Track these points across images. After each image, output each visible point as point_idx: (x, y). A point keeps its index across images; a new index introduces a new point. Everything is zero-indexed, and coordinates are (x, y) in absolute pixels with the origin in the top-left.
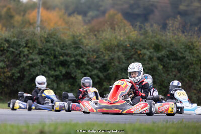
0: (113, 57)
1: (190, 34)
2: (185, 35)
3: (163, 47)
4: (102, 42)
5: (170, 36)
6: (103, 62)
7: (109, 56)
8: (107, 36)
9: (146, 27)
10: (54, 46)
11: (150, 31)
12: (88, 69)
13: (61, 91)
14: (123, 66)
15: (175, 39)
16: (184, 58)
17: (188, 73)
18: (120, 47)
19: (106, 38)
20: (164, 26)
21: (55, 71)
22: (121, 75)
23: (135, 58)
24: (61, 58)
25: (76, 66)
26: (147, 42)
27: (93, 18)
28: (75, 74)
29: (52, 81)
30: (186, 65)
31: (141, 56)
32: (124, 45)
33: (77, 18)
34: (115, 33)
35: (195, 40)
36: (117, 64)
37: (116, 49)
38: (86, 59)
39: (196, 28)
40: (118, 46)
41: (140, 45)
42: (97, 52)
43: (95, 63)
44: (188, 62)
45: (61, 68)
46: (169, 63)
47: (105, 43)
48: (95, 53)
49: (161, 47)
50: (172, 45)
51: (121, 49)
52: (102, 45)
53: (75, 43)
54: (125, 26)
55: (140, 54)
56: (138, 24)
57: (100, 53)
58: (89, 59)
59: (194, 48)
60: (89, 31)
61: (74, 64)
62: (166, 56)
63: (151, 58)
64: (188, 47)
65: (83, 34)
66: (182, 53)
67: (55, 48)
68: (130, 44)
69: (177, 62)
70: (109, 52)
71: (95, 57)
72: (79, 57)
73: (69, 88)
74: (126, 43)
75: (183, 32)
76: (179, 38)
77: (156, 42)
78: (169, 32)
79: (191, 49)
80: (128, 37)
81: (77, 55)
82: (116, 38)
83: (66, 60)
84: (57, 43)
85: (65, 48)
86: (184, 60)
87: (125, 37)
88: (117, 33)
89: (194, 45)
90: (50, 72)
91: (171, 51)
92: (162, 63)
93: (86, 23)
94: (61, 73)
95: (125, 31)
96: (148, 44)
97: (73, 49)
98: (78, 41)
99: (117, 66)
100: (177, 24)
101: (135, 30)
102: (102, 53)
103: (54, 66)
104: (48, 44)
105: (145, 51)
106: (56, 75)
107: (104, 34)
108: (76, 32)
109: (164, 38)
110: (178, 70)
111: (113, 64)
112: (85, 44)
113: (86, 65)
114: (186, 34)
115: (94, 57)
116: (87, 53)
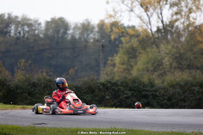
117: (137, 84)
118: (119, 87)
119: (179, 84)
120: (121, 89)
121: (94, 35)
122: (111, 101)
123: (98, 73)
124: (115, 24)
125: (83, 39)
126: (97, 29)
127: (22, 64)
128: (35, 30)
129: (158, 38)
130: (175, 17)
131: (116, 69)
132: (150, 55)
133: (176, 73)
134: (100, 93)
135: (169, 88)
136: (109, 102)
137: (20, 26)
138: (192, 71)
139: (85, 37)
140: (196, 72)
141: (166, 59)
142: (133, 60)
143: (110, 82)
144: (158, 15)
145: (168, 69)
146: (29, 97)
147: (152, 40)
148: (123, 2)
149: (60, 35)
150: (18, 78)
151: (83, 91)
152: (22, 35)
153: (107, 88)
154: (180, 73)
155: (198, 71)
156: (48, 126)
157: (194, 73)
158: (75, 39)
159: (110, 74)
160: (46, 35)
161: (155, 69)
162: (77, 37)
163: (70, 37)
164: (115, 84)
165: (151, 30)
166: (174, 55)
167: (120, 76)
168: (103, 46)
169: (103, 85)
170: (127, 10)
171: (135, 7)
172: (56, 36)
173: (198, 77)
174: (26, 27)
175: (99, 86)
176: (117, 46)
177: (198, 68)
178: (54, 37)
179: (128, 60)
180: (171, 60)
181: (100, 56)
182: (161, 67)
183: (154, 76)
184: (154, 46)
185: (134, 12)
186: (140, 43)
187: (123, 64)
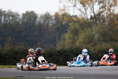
117: (79, 51)
118: (68, 53)
119: (105, 50)
120: (69, 54)
121: (52, 21)
122: (63, 61)
123: (55, 45)
124: (65, 15)
125: (45, 24)
126: (54, 18)
127: (9, 40)
128: (16, 19)
129: (91, 23)
130: (101, 10)
131: (66, 42)
132: (87, 33)
133: (102, 44)
134: (57, 57)
135: (98, 53)
136: (62, 63)
137: (7, 16)
138: (112, 42)
139: (47, 23)
140: (115, 43)
141: (96, 35)
142: (76, 36)
143: (62, 50)
144: (91, 8)
145: (97, 42)
146: (13, 60)
147: (88, 24)
148: (69, 1)
149: (32, 22)
150: (7, 48)
151: (46, 56)
152: (8, 22)
153: (61, 54)
154: (105, 44)
155: (116, 43)
156: (25, 78)
157: (114, 44)
158: (41, 24)
159: (63, 45)
160: (23, 22)
161: (89, 41)
162: (42, 22)
163: (37, 23)
164: (66, 51)
165: (87, 18)
166: (101, 33)
167: (68, 46)
168: (58, 28)
169: (58, 52)
170: (72, 6)
171: (77, 3)
172: (29, 22)
173: (116, 46)
174: (10, 17)
175: (56, 53)
176: (67, 28)
177: (116, 41)
178: (28, 23)
179: (73, 37)
180: (99, 36)
181: (56, 34)
182: (93, 41)
183: (89, 46)
184: (89, 28)
185: (76, 7)
186: (81, 25)
187: (70, 39)
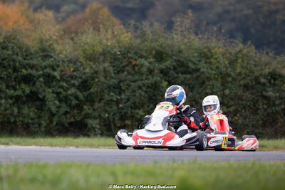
0: (96, 69)
1: (206, 37)
2: (199, 38)
3: (167, 54)
4: (81, 48)
5: (177, 39)
6: (83, 77)
7: (91, 68)
8: (88, 40)
9: (143, 27)
10: (13, 54)
11: (149, 32)
12: (62, 87)
13: (24, 118)
14: (111, 83)
15: (185, 44)
16: (198, 70)
17: (204, 91)
18: (107, 56)
19: (87, 43)
20: (170, 26)
21: (15, 90)
22: (108, 94)
23: (128, 71)
24: (24, 70)
25: (45, 83)
26: (146, 48)
27: (68, 15)
28: (43, 94)
29: (11, 105)
30: (201, 81)
31: (136, 68)
32: (113, 52)
33: (46, 15)
34: (99, 35)
35: (213, 45)
36: (102, 79)
37: (102, 58)
38: (59, 72)
39: (215, 29)
40: (104, 54)
41: (135, 53)
42: (75, 63)
43: (72, 78)
44: (203, 76)
45: (23, 86)
46: (176, 77)
47: (86, 49)
48: (71, 65)
49: (164, 55)
50: (180, 52)
51: (109, 59)
52: (81, 53)
53: (43, 50)
54: (113, 26)
55: (135, 65)
56: (132, 22)
57: (79, 64)
58: (63, 73)
59: (212, 56)
60: (63, 33)
61: (41, 79)
62: (172, 68)
63: (150, 71)
64: (203, 55)
65: (55, 37)
66: (194, 64)
67: (14, 57)
68: (120, 52)
69: (188, 76)
70: (91, 63)
71: (72, 70)
72: (48, 70)
73: (36, 114)
74: (115, 50)
75: (196, 34)
76: (190, 42)
77: (158, 48)
78: (177, 34)
79: (208, 58)
80: (119, 42)
81: (46, 67)
82: (100, 43)
83: (30, 74)
84: (18, 50)
85: (28, 58)
86: (198, 74)
87: (114, 41)
88: (102, 36)
89: (211, 53)
90: (7, 91)
91: (179, 61)
92: (167, 78)
93: (58, 21)
94: (24, 92)
95: (113, 33)
96: (146, 51)
97: (40, 58)
98: (47, 47)
99: (102, 83)
100: (187, 23)
101: (128, 32)
102: (82, 65)
103: (14, 83)
104: (5, 51)
105: (143, 61)
106: (17, 96)
107: (84, 38)
108: (44, 35)
109: (169, 42)
110: (190, 88)
111: (97, 80)
112: (57, 52)
113: (59, 81)
114: (200, 36)
115: (69, 70)
116: (61, 63)
